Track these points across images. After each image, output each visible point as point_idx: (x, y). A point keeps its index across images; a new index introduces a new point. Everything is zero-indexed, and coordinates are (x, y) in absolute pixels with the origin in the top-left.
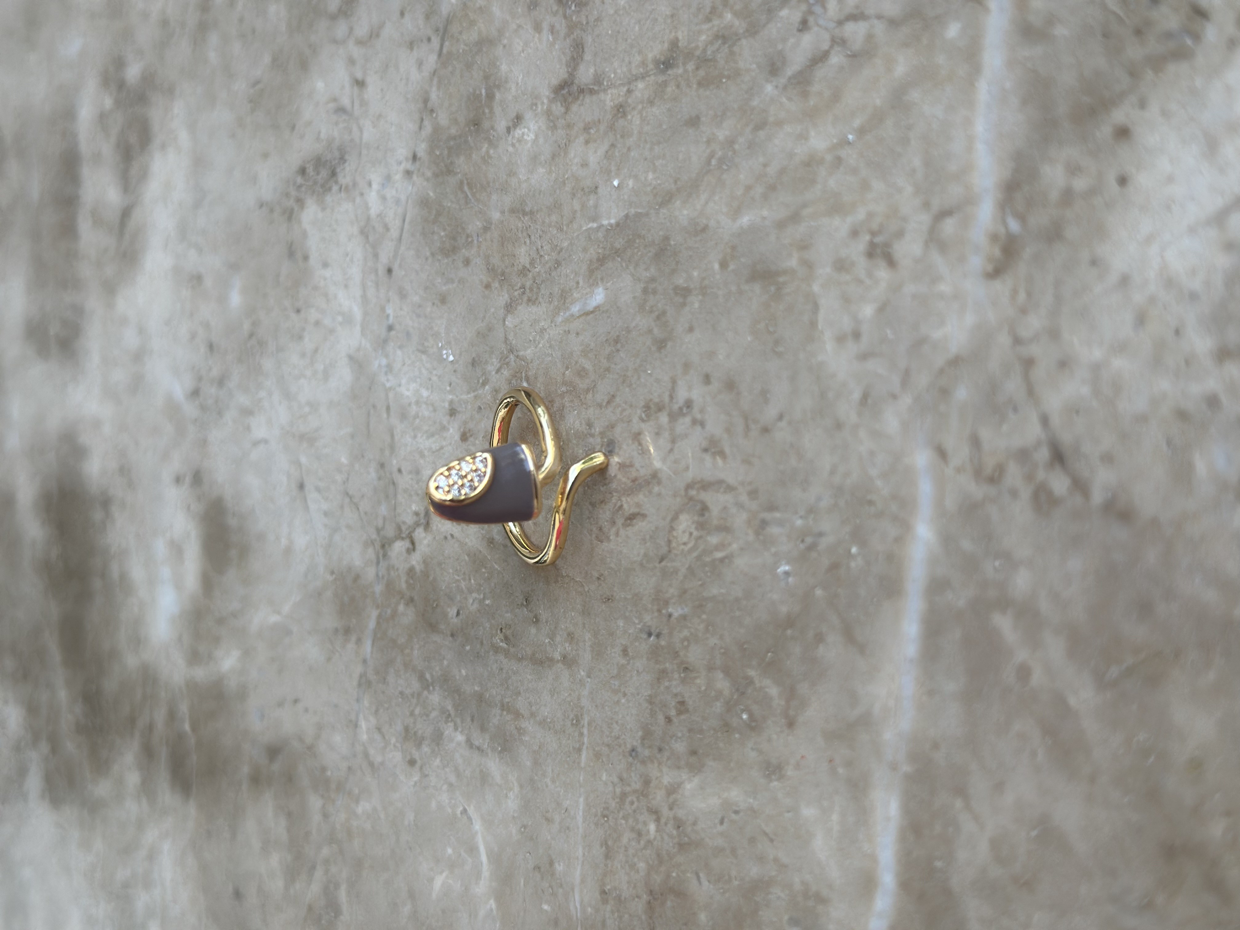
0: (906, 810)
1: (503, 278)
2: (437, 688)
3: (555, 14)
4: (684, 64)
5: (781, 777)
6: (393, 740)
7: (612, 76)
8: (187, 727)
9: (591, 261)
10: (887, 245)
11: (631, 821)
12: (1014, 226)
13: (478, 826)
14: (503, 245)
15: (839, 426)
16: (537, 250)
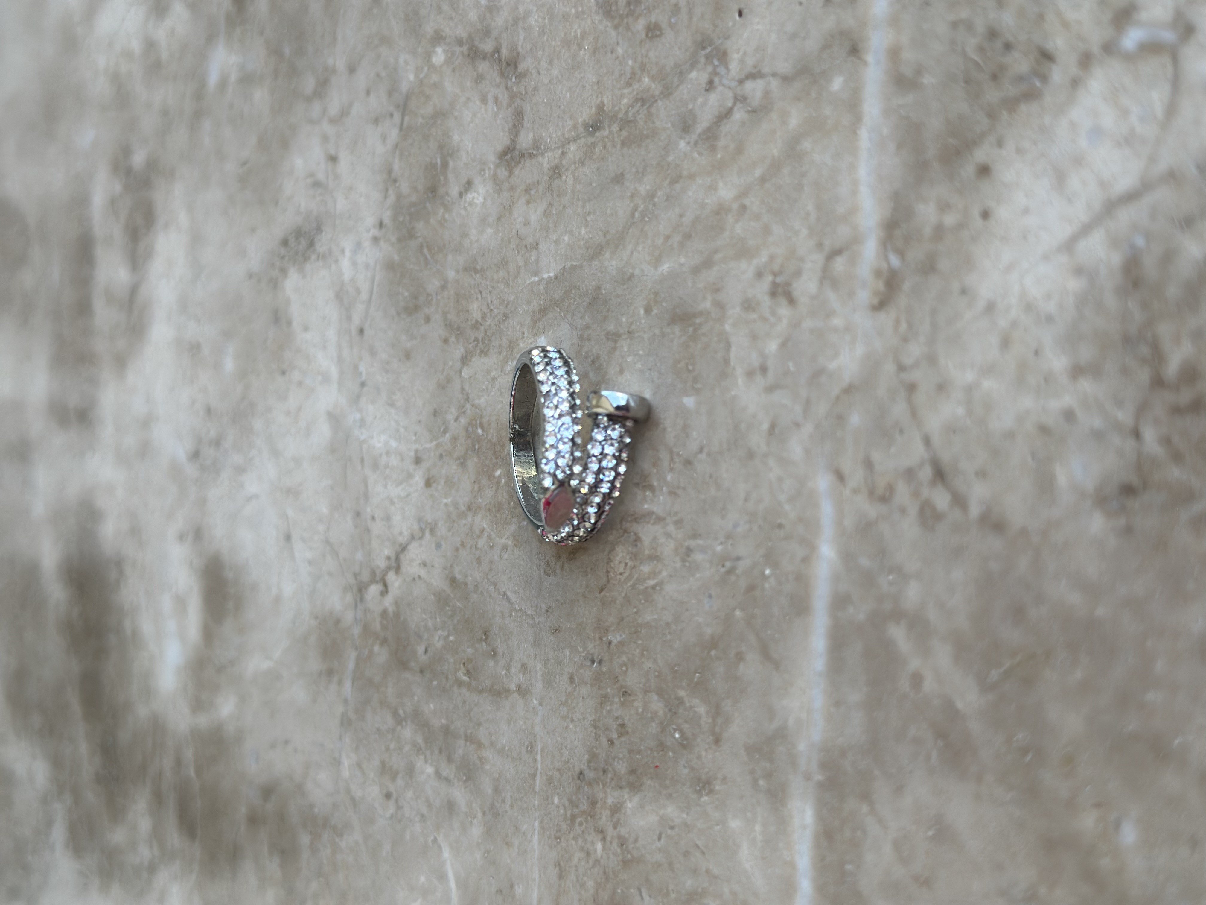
0: (820, 817)
1: (459, 333)
2: (409, 723)
3: (498, 86)
4: (609, 127)
5: (711, 792)
6: (372, 775)
7: (549, 140)
8: (192, 773)
9: (534, 312)
10: (788, 284)
11: (580, 842)
12: (895, 261)
13: (446, 854)
14: (458, 301)
15: (751, 455)
16: (488, 304)
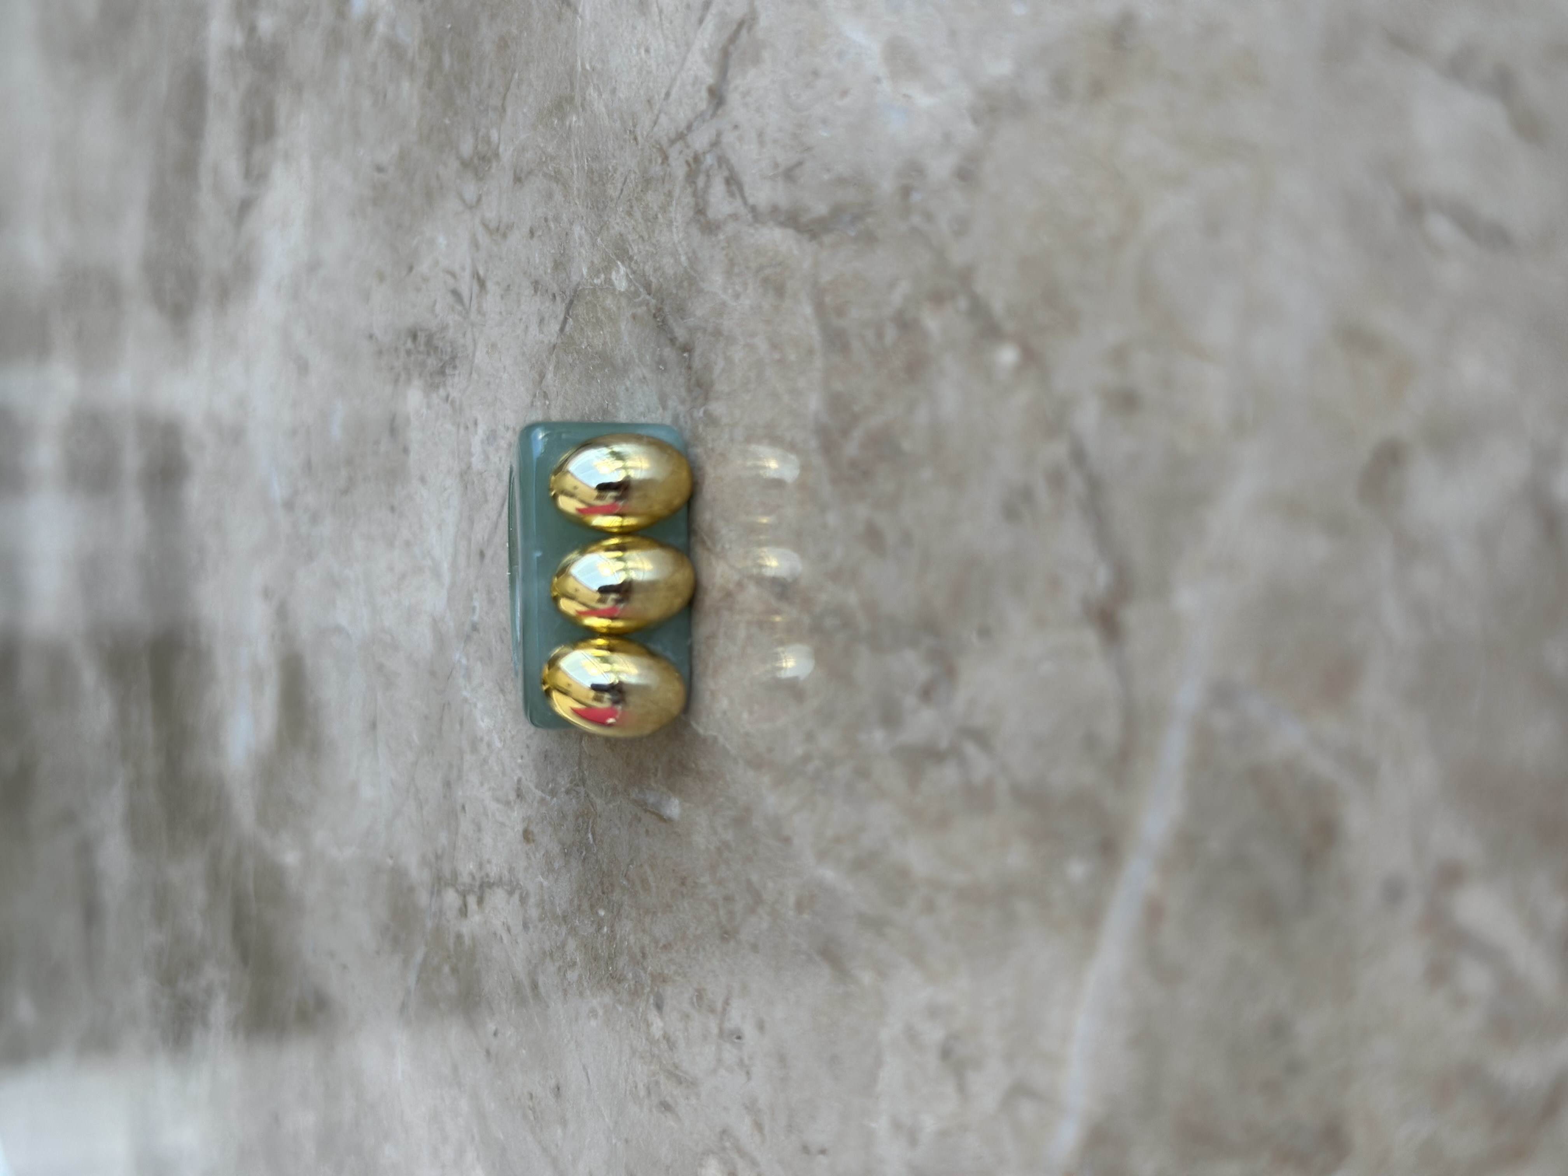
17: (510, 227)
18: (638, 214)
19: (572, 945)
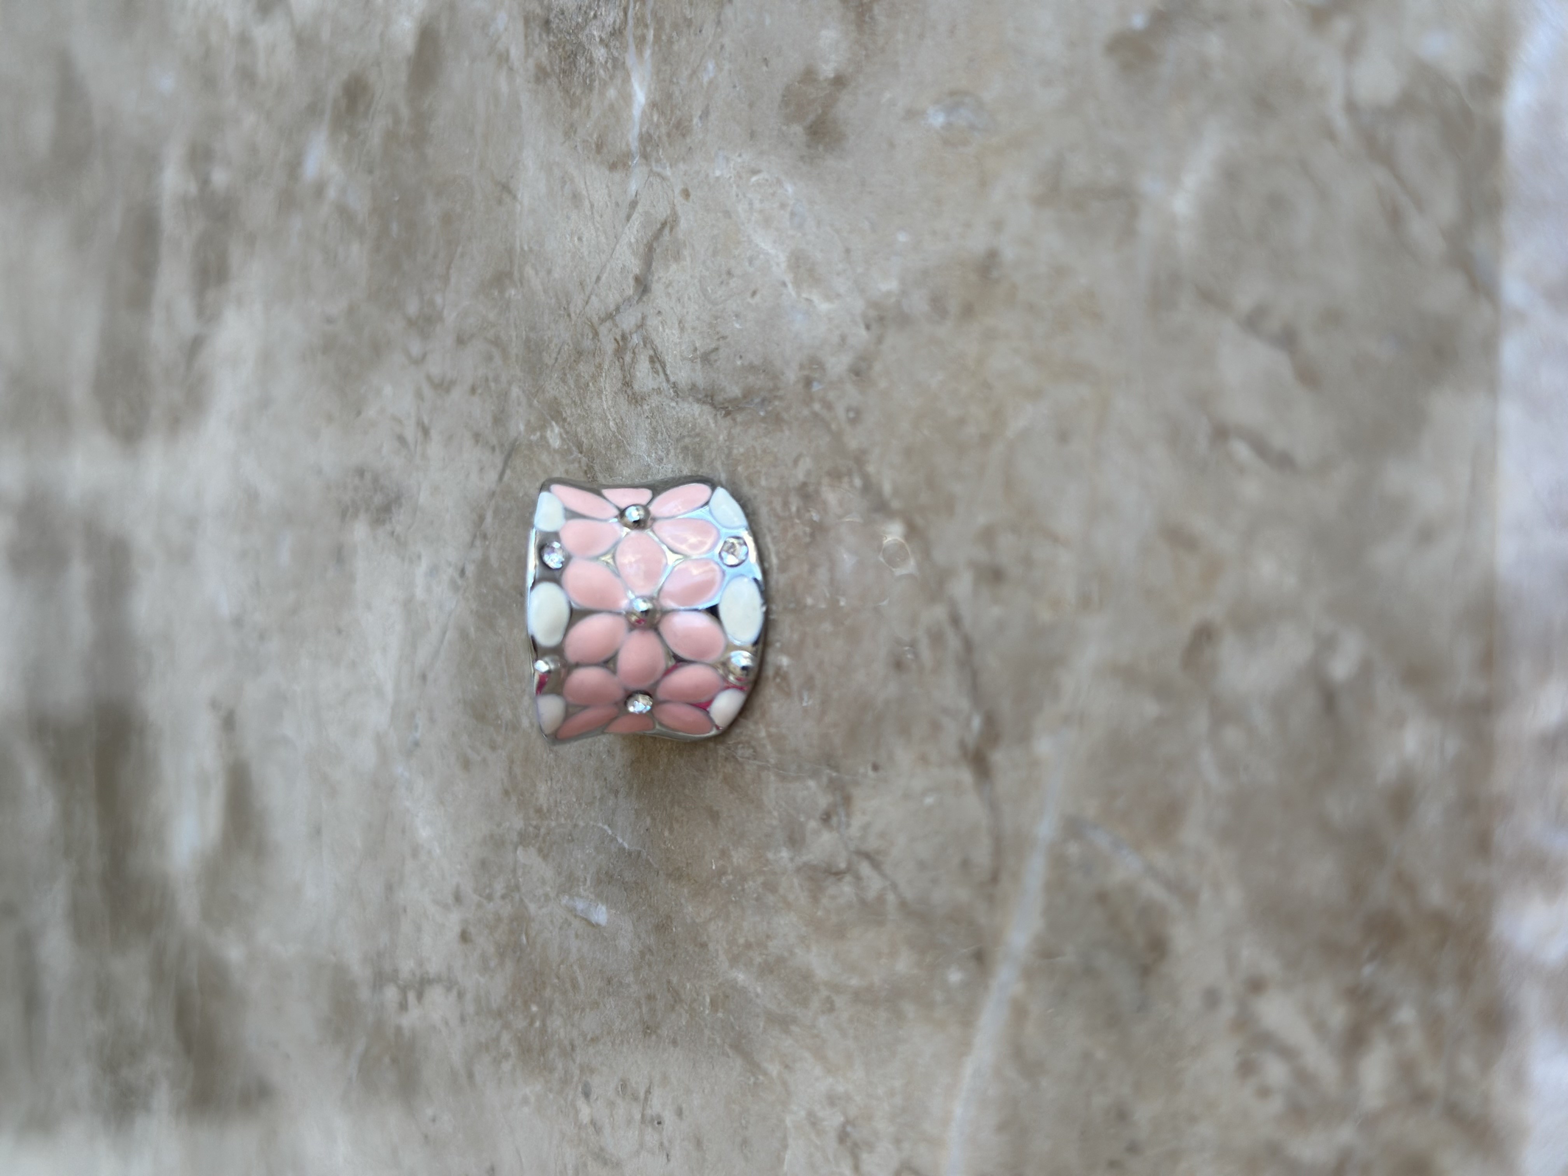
17: (452, 383)
18: (571, 383)
19: (506, 1038)
